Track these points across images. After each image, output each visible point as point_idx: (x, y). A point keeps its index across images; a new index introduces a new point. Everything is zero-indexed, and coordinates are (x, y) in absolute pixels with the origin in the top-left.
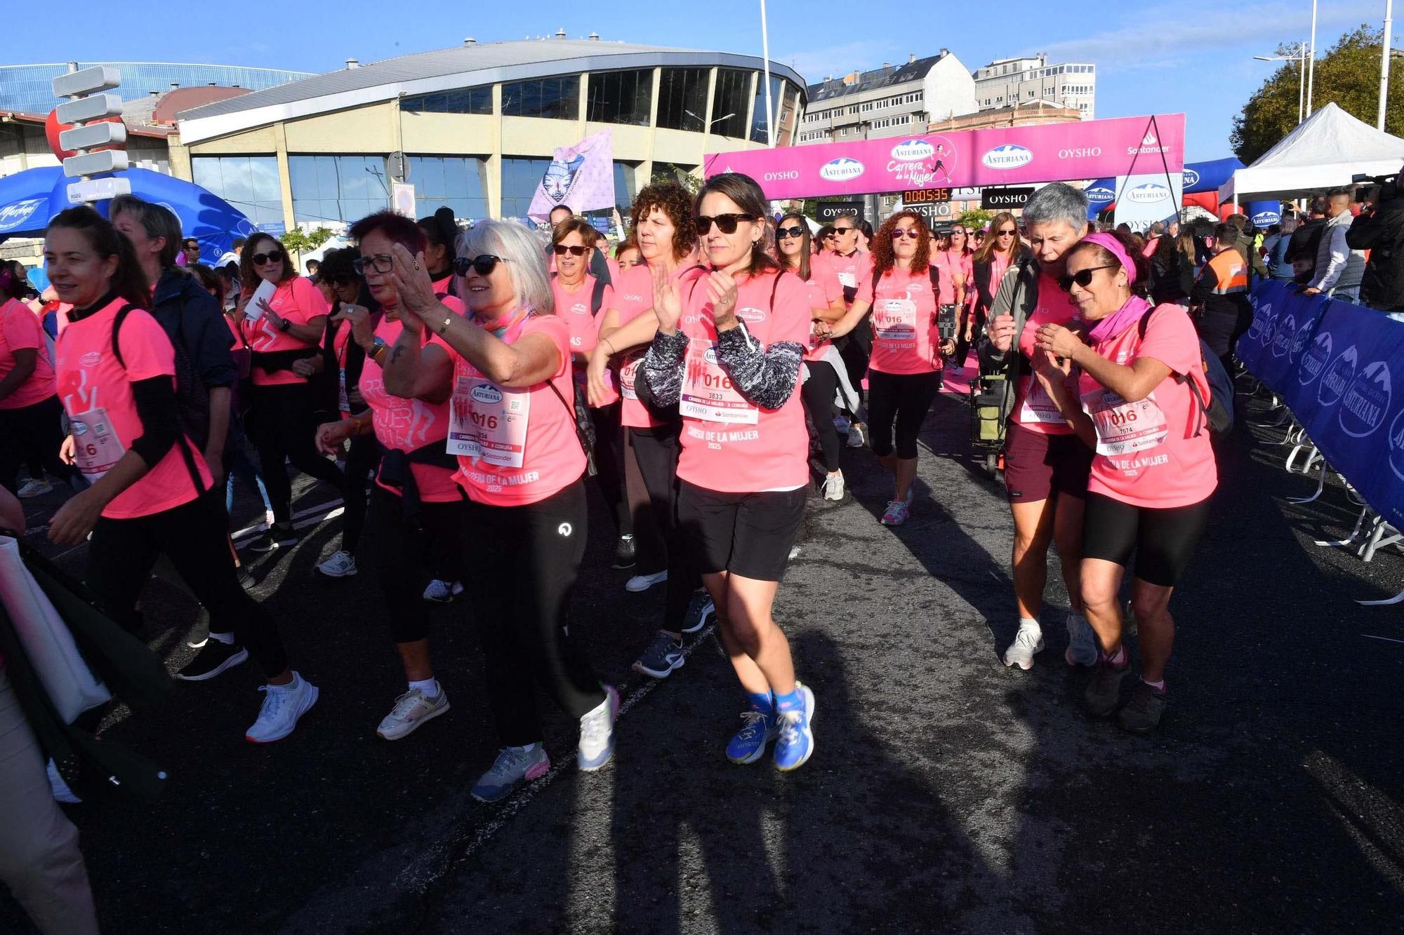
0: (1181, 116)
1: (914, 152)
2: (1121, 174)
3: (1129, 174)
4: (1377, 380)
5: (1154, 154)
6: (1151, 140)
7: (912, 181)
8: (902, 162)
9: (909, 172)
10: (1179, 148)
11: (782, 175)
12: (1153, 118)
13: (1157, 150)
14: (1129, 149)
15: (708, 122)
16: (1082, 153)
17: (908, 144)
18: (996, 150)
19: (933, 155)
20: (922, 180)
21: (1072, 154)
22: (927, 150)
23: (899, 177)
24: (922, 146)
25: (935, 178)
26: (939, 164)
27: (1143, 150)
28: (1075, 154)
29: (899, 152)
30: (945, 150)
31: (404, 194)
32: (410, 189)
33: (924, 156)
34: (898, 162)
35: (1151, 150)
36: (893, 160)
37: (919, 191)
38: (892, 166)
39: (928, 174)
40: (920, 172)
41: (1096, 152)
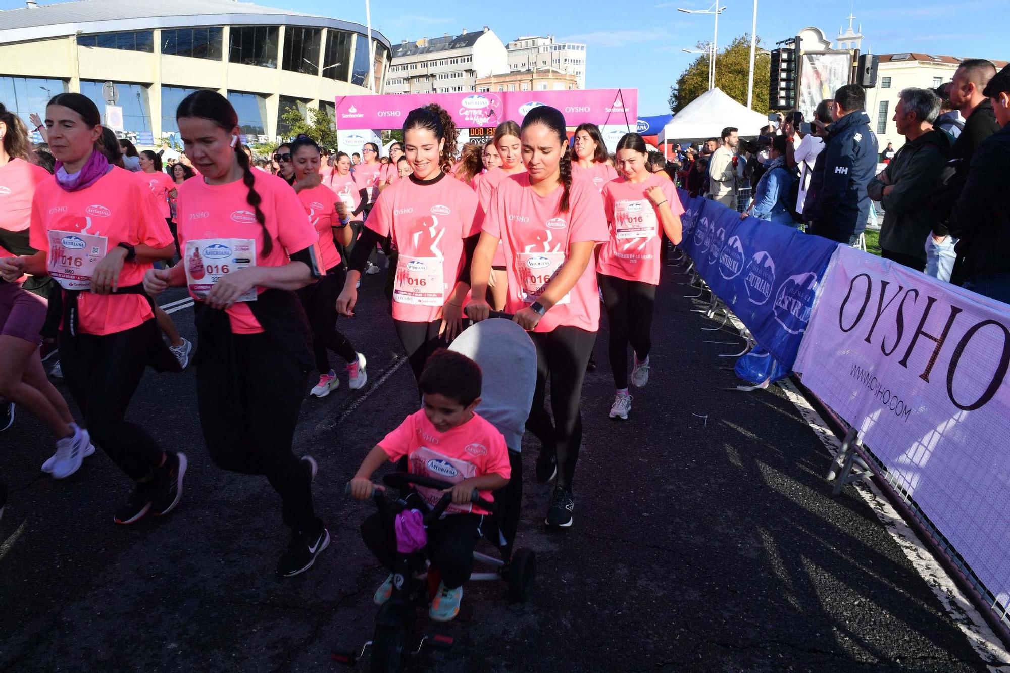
0: (636, 90)
1: (476, 103)
2: (601, 124)
3: (605, 124)
4: (734, 247)
5: (620, 112)
6: (618, 103)
7: (475, 122)
8: (468, 109)
9: (473, 116)
10: (634, 110)
11: (390, 113)
12: (620, 90)
13: (622, 110)
14: (606, 109)
15: (321, 68)
16: (579, 110)
17: (472, 97)
18: (527, 105)
19: (489, 106)
20: (482, 122)
21: (573, 110)
22: (484, 103)
23: (467, 119)
24: (481, 99)
25: (490, 121)
26: (492, 111)
27: (614, 110)
28: (575, 110)
29: (466, 102)
30: (496, 103)
31: (114, 114)
32: (119, 110)
33: (482, 106)
34: (466, 109)
35: (618, 110)
36: (462, 107)
37: (479, 128)
38: (462, 112)
39: (485, 118)
40: (480, 116)
41: (587, 109)
